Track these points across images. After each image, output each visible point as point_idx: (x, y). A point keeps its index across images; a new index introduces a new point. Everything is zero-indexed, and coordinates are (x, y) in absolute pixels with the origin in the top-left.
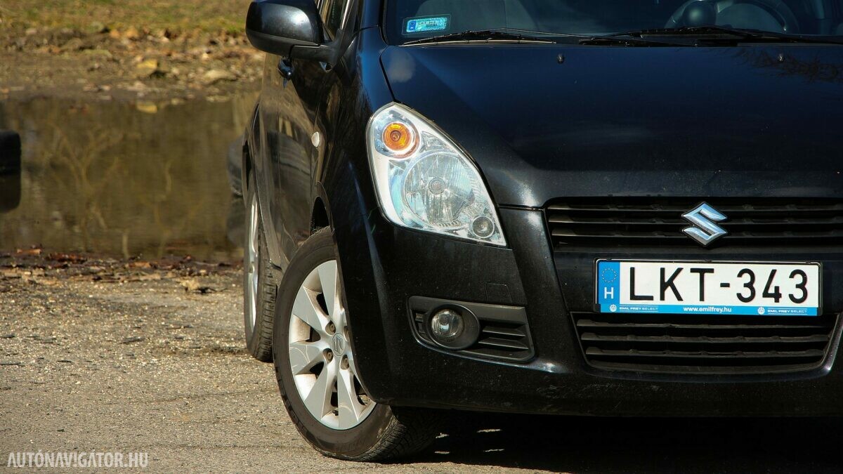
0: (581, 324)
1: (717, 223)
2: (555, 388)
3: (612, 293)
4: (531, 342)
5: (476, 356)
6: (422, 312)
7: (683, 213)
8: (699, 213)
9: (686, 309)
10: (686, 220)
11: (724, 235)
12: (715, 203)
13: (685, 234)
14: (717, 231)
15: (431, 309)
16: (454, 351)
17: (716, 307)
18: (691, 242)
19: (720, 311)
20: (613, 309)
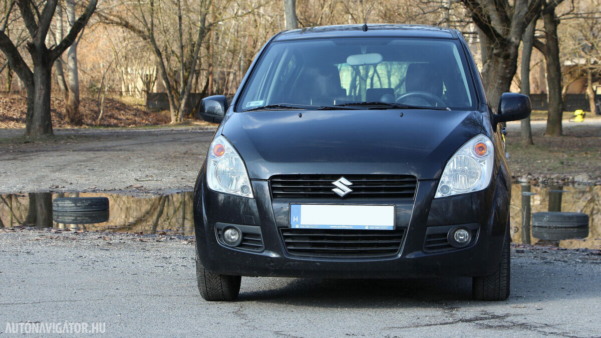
0: (285, 234)
1: (348, 186)
2: (273, 264)
3: (297, 219)
4: (263, 243)
5: (241, 250)
6: (221, 230)
7: (333, 182)
8: (340, 182)
9: (331, 227)
10: (334, 185)
11: (351, 192)
12: (347, 177)
13: (333, 192)
14: (349, 190)
15: (223, 228)
16: (233, 247)
17: (345, 226)
18: (336, 196)
19: (347, 228)
20: (297, 227)
